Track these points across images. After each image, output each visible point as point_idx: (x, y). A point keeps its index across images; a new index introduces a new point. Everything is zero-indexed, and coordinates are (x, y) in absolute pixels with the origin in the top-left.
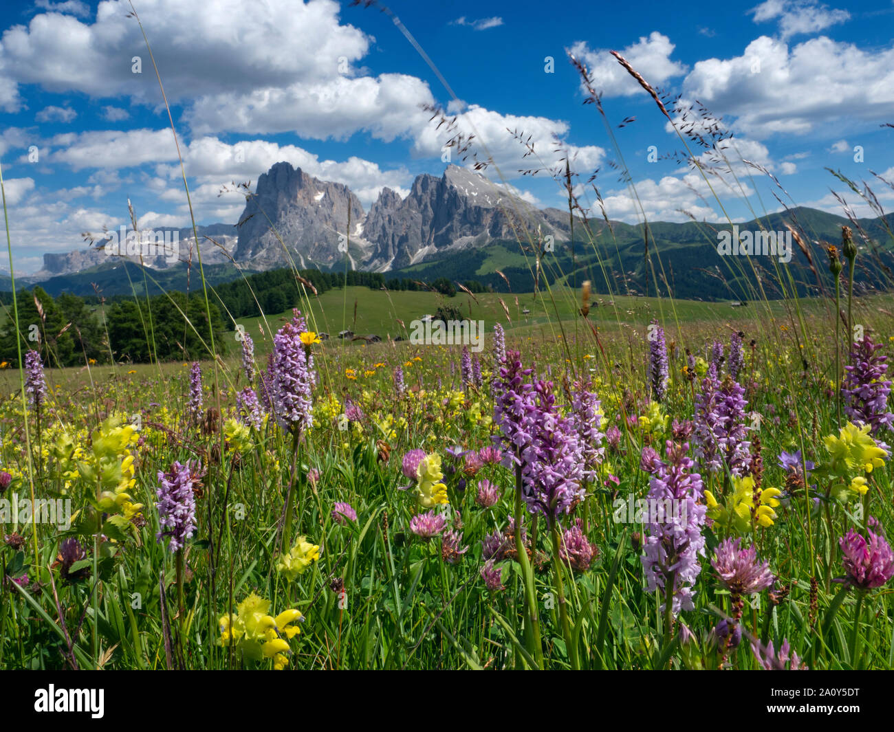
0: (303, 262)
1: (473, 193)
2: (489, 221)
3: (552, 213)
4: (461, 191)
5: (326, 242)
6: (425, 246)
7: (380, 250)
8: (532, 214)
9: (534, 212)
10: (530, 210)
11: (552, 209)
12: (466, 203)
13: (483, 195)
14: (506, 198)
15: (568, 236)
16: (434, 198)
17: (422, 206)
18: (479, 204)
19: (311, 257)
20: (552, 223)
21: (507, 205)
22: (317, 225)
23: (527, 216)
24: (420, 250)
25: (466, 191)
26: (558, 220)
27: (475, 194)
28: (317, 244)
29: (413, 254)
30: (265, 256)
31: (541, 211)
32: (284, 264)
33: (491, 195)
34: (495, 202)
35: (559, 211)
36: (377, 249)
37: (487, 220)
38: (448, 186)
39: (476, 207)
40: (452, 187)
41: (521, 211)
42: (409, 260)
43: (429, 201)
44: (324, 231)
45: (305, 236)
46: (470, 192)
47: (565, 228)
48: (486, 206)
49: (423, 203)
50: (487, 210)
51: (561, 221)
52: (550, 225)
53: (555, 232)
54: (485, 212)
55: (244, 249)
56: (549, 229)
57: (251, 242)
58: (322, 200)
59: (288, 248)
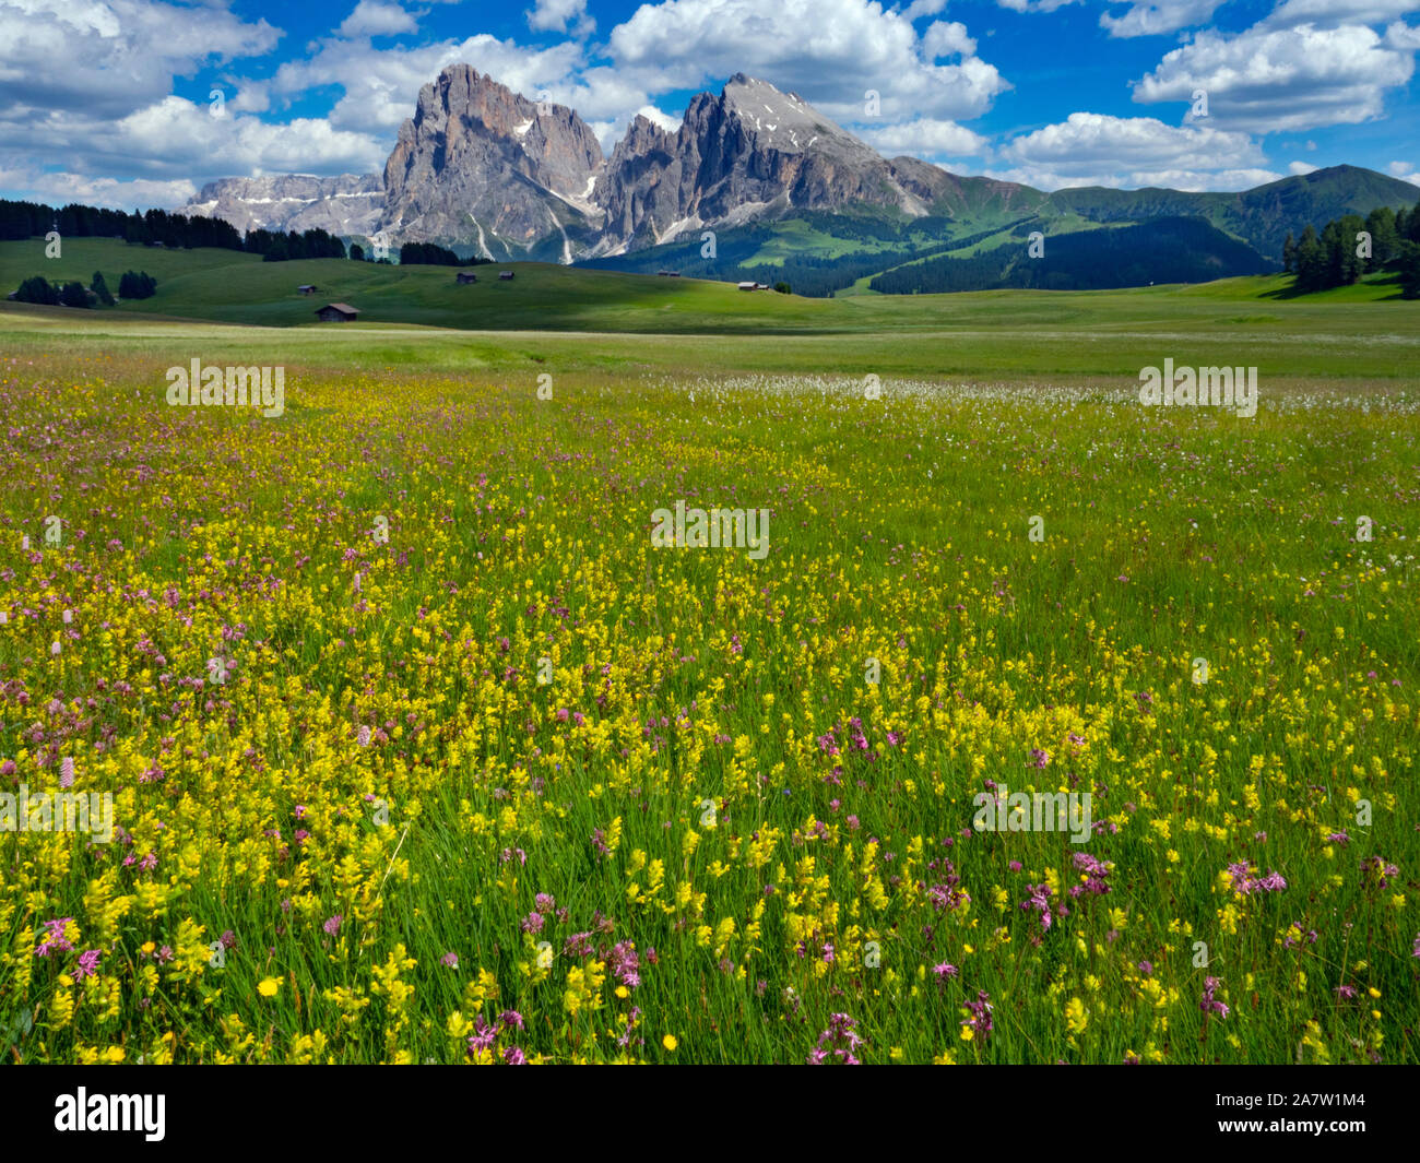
0: (482, 239)
1: (769, 127)
2: (792, 177)
3: (906, 167)
4: (748, 121)
5: (524, 206)
6: (683, 216)
7: (611, 219)
8: (870, 167)
9: (872, 162)
10: (868, 159)
11: (906, 159)
12: (754, 144)
13: (786, 129)
14: (826, 137)
15: (927, 208)
16: (703, 134)
17: (683, 148)
18: (777, 146)
19: (498, 231)
20: (903, 184)
21: (824, 149)
23: (861, 170)
24: (674, 224)
25: (758, 122)
26: (915, 177)
27: (772, 128)
28: (508, 209)
29: (661, 232)
30: (420, 226)
31: (885, 162)
32: (450, 242)
33: (801, 130)
34: (805, 143)
35: (918, 162)
36: (606, 216)
37: (789, 174)
38: (728, 112)
39: (770, 151)
40: (733, 114)
41: (847, 161)
42: (655, 241)
43: (695, 137)
44: (521, 187)
45: (488, 194)
46: (763, 123)
47: (923, 191)
48: (787, 150)
49: (685, 141)
50: (790, 156)
51: (919, 180)
52: (899, 188)
53: (907, 199)
54: (786, 160)
55: (391, 214)
56: (894, 193)
57: (401, 202)
58: (529, 133)
59: (458, 213)
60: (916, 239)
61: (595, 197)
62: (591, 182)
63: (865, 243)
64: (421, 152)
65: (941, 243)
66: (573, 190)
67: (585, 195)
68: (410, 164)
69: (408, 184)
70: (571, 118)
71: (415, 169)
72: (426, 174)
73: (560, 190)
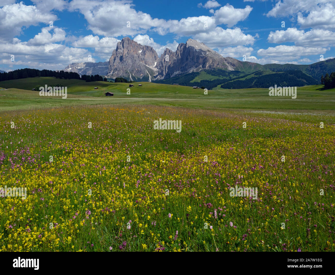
0: (131, 76)
1: (197, 50)
2: (202, 62)
3: (229, 59)
4: (192, 49)
5: (140, 69)
6: (177, 71)
7: (160, 72)
9: (221, 58)
11: (229, 57)
13: (201, 51)
14: (210, 53)
15: (234, 69)
16: (182, 52)
18: (199, 55)
20: (229, 63)
21: (210, 55)
22: (137, 62)
23: (218, 60)
25: (194, 49)
28: (137, 69)
29: (172, 75)
30: (117, 73)
31: (224, 58)
34: (205, 54)
35: (232, 58)
36: (159, 71)
38: (187, 47)
39: (197, 56)
40: (189, 48)
41: (216, 58)
42: (170, 76)
43: (180, 53)
44: (140, 65)
45: (132, 66)
47: (233, 65)
48: (201, 56)
49: (177, 54)
51: (232, 63)
52: (227, 64)
53: (229, 67)
54: (201, 58)
55: (110, 71)
56: (226, 65)
57: (113, 68)
58: (142, 52)
59: (125, 71)
60: (231, 76)
61: (156, 67)
62: (156, 63)
63: (219, 77)
64: (117, 57)
65: (237, 77)
66: (151, 65)
67: (154, 66)
68: (115, 59)
69: (114, 64)
70: (151, 49)
71: (116, 61)
72: (118, 62)
73: (148, 65)
